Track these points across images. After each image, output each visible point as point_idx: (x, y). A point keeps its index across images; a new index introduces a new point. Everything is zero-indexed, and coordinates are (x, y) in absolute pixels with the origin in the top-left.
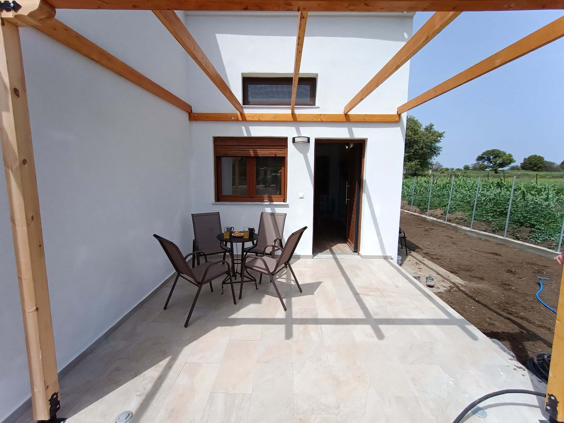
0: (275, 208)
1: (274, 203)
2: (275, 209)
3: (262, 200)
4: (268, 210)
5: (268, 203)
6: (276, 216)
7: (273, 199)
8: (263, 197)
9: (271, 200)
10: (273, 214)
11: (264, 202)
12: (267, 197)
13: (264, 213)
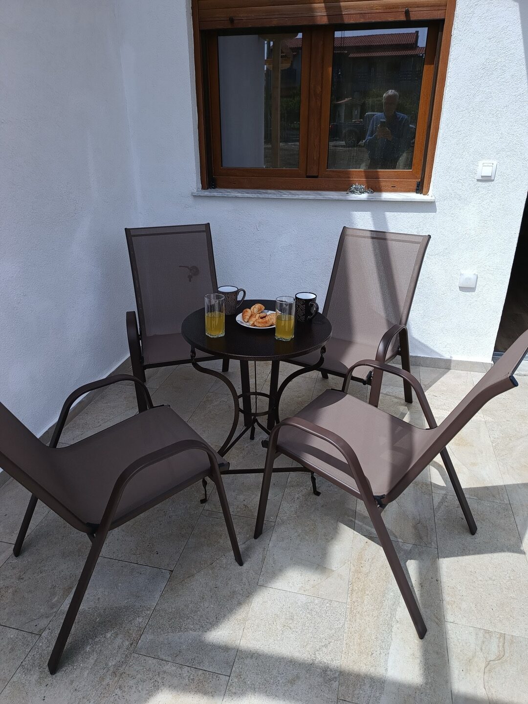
0: (388, 214)
1: (387, 196)
2: (385, 218)
3: (346, 187)
4: (363, 221)
5: (364, 196)
6: (390, 243)
7: (383, 182)
8: (348, 175)
9: (374, 187)
10: (381, 236)
11: (353, 192)
12: (363, 174)
13: (348, 232)
